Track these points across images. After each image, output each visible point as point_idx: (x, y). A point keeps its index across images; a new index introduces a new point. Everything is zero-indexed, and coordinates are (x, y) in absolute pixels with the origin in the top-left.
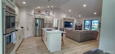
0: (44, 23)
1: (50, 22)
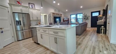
0: (31, 19)
1: (37, 18)
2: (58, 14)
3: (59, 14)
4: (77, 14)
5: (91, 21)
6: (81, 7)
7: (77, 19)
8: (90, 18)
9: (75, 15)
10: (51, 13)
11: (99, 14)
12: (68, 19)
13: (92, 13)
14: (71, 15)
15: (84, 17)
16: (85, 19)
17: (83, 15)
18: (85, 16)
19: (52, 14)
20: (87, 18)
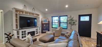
2: (30, 13)
3: (33, 14)
4: (60, 16)
6: (67, 6)
7: (60, 23)
9: (58, 17)
12: (49, 21)
13: (80, 16)
14: (52, 17)
15: (70, 22)
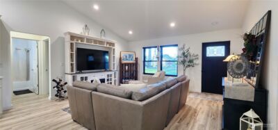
2: (96, 41)
3: (101, 42)
4: (161, 47)
5: (202, 72)
6: (173, 25)
7: (162, 61)
8: (199, 62)
9: (156, 49)
10: (65, 34)
11: (228, 52)
12: (136, 59)
13: (205, 45)
14: (144, 48)
15: (182, 59)
16: (183, 62)
17: (179, 50)
18: (184, 54)
19: (68, 38)
20: (191, 61)
